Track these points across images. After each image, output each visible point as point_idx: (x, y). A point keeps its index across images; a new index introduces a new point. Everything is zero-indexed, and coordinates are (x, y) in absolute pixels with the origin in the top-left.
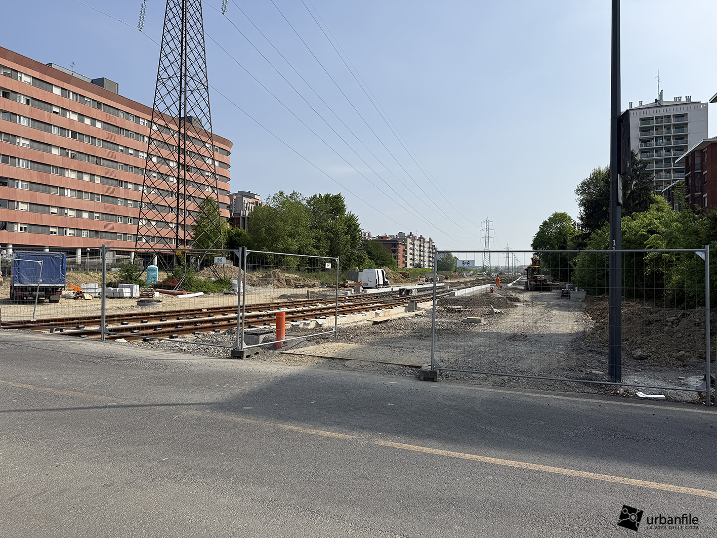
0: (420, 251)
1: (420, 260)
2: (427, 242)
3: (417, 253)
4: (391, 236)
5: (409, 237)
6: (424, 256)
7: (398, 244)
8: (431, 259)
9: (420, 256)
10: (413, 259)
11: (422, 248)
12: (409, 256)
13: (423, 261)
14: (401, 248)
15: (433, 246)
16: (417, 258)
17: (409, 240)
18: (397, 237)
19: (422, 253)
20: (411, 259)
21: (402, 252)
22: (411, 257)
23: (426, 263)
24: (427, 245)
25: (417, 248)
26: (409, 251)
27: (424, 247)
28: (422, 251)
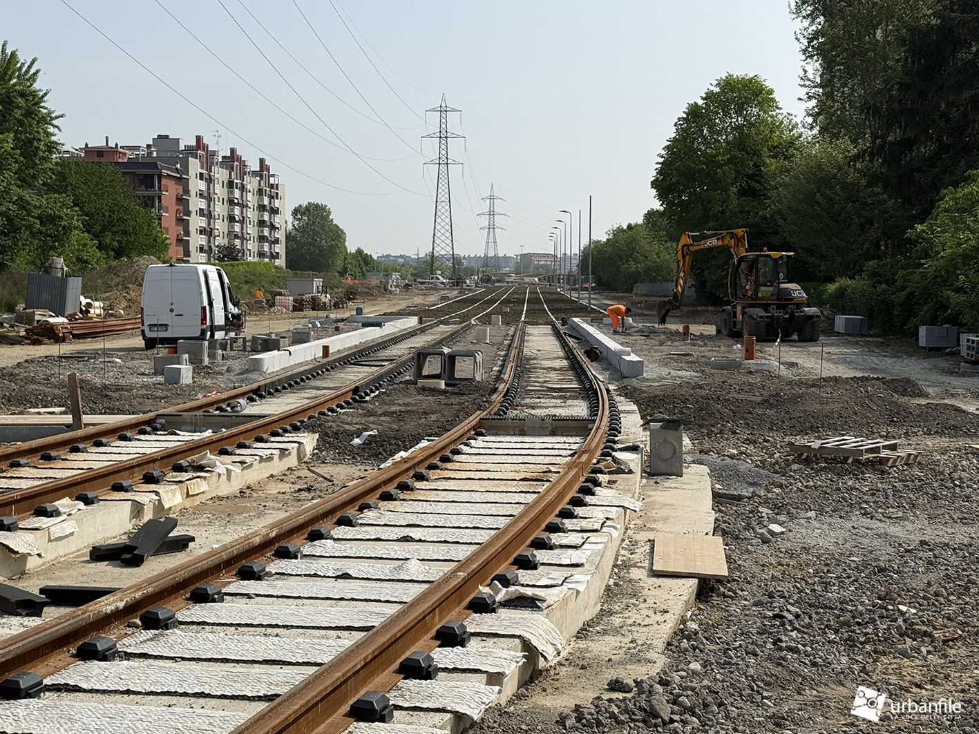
0: (231, 202)
1: (231, 235)
2: (254, 174)
3: (220, 209)
4: (129, 148)
5: (191, 151)
6: (242, 222)
7: (160, 176)
8: (266, 232)
9: (231, 219)
10: (208, 232)
11: (237, 193)
12: (197, 222)
13: (243, 239)
14: (170, 192)
15: (272, 186)
16: (220, 226)
17: (195, 166)
18: (150, 154)
19: (237, 211)
20: (202, 231)
21: (173, 207)
22: (202, 222)
23: (252, 246)
24: (252, 183)
25: (220, 191)
26: (196, 204)
27: (243, 188)
28: (238, 204)
